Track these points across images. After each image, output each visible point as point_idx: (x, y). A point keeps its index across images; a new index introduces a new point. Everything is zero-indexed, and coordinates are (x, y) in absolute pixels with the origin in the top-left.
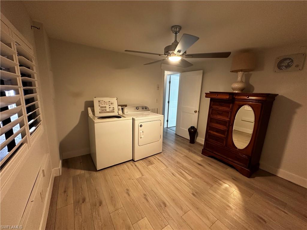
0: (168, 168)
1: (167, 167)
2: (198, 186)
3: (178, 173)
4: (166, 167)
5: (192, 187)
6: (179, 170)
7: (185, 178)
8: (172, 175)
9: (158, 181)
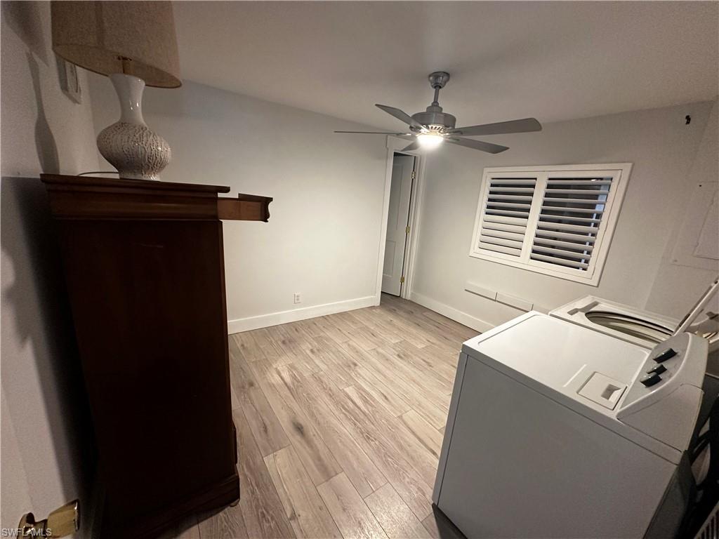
0: (399, 414)
1: (400, 417)
2: (342, 375)
3: (374, 400)
4: (405, 417)
5: (353, 374)
6: (370, 408)
7: (359, 389)
8: (388, 397)
9: (416, 385)
